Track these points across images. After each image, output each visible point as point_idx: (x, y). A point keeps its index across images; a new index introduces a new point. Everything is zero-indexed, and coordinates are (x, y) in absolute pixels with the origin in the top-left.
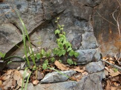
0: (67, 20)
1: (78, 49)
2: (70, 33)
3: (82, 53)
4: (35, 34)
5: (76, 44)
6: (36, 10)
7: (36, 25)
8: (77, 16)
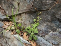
0: (48, 16)
1: (42, 36)
2: (44, 25)
3: (40, 40)
4: (24, 14)
5: (42, 33)
6: (29, 2)
7: (25, 10)
8: (59, 18)
